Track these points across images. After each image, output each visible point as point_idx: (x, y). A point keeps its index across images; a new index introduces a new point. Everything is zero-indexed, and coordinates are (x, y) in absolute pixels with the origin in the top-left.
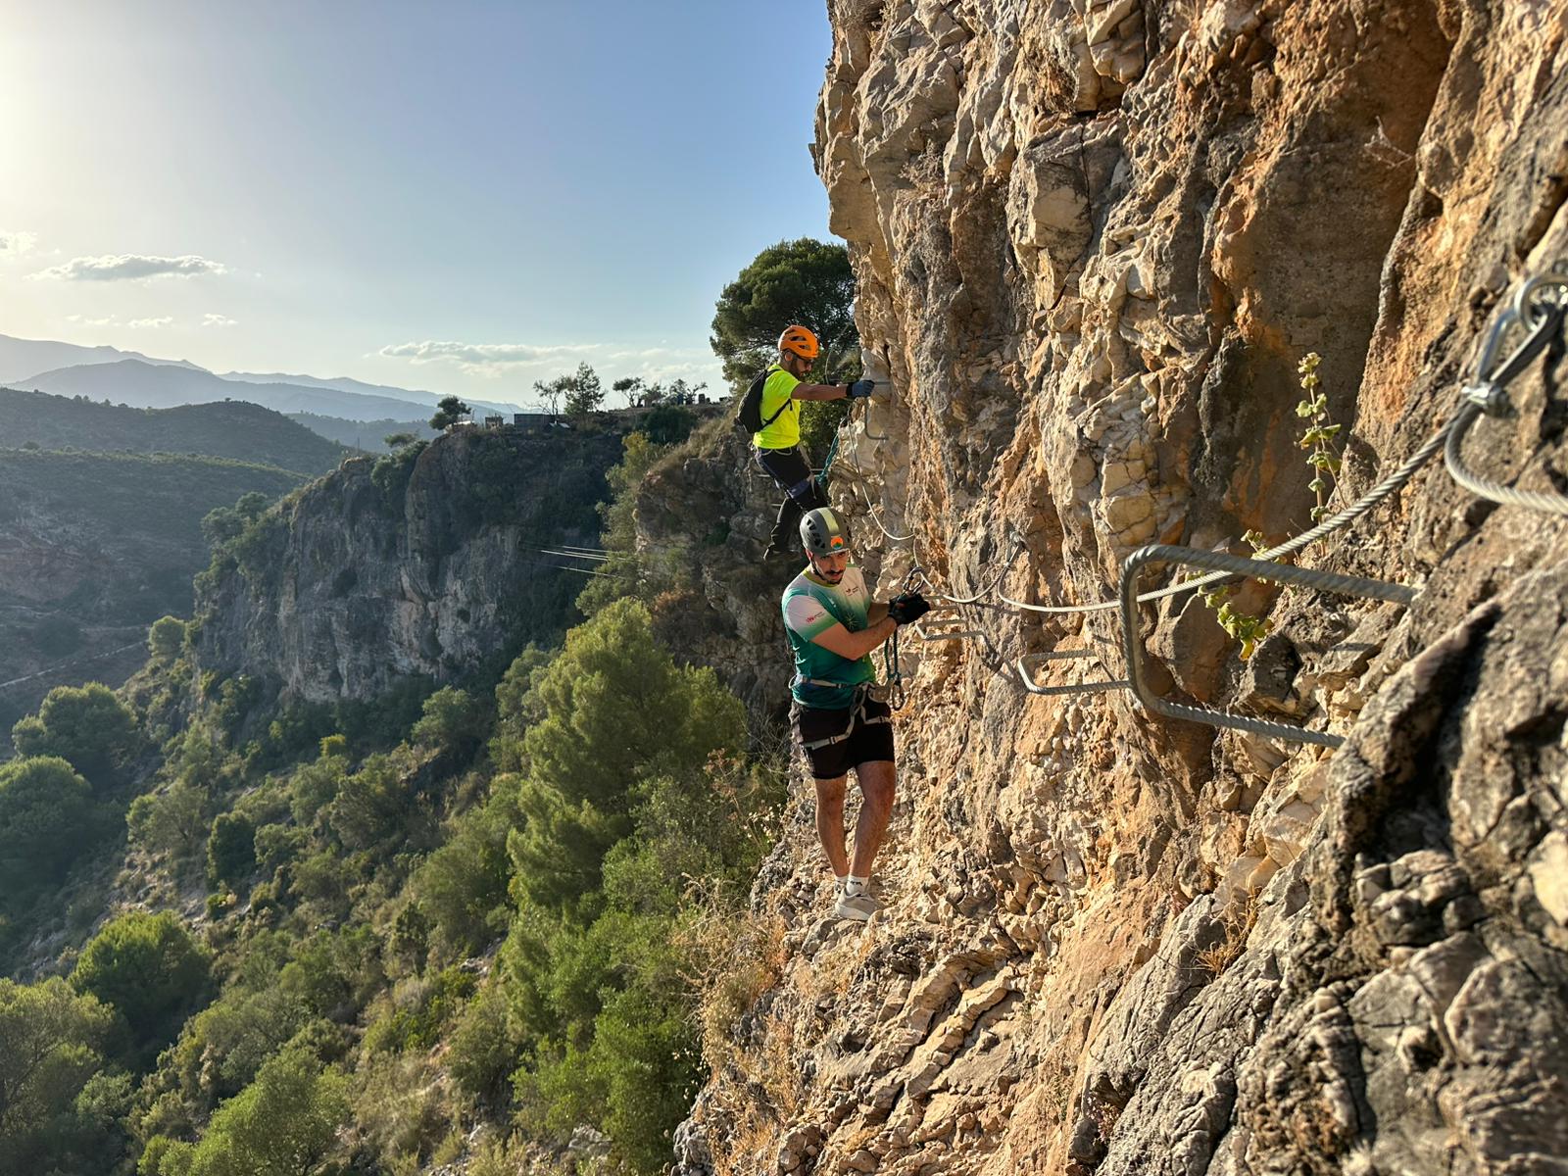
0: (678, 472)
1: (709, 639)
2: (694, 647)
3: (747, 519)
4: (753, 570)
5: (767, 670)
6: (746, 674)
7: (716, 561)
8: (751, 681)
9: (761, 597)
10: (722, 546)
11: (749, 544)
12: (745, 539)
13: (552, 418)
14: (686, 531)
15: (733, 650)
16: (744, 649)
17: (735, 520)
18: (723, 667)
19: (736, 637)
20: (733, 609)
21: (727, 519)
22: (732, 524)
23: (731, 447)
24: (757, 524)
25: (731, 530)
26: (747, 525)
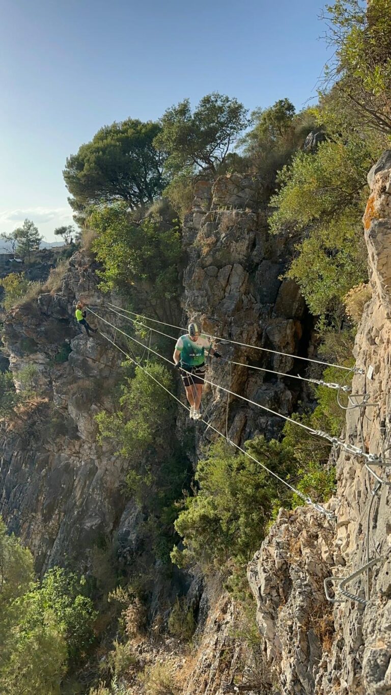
0: (34, 305)
1: (58, 440)
2: (47, 447)
3: (82, 342)
4: (88, 383)
5: (105, 462)
6: (89, 466)
7: (61, 376)
8: (93, 471)
9: (94, 406)
10: (66, 363)
11: (84, 362)
12: (81, 358)
13: (11, 256)
14: (41, 351)
15: (77, 448)
16: (86, 447)
17: (74, 343)
18: (71, 461)
19: (78, 438)
20: (73, 416)
21: (70, 341)
22: (72, 346)
23: (69, 284)
24: (88, 346)
25: (72, 350)
26: (82, 347)
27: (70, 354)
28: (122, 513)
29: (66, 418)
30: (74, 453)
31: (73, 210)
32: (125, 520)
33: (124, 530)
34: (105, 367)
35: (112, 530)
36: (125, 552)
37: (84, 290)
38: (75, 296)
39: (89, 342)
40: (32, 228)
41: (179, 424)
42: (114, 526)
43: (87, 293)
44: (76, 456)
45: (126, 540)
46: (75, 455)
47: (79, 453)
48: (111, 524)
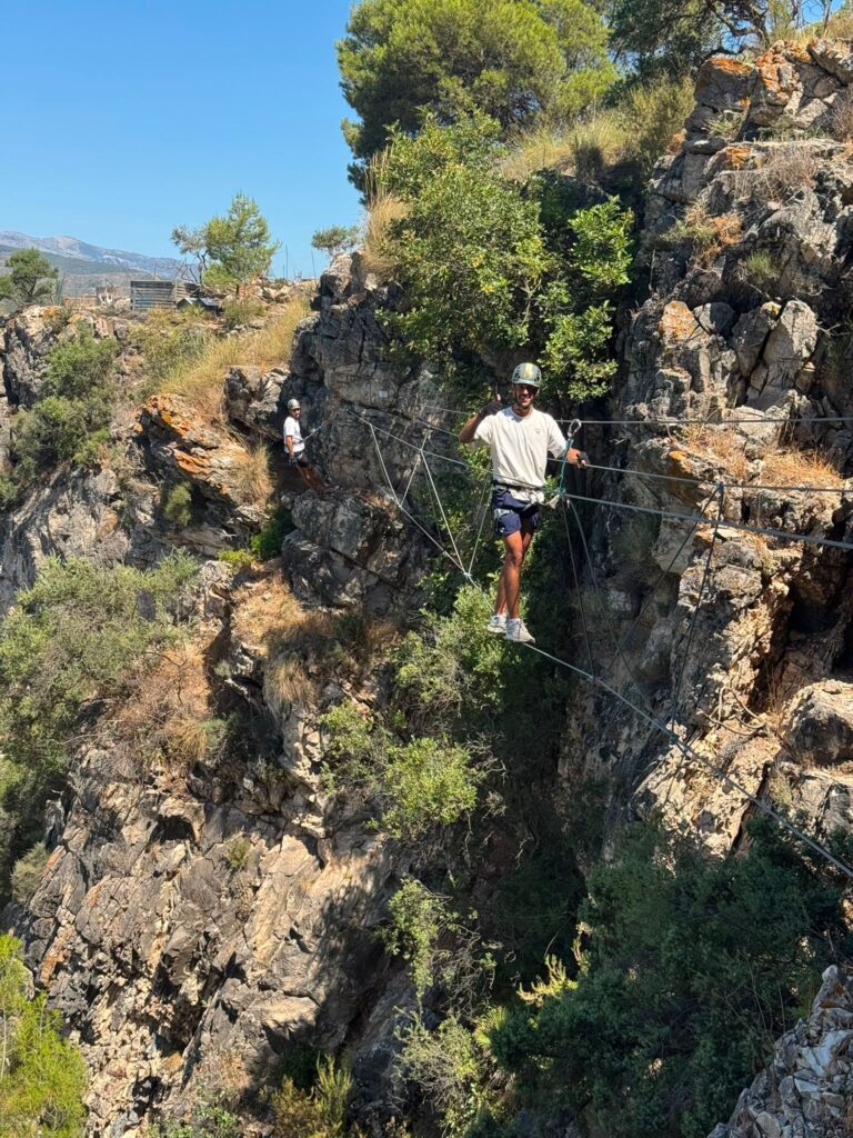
0: (213, 395)
3: (323, 507)
9: (332, 689)
10: (275, 562)
12: (316, 550)
14: (213, 521)
17: (302, 506)
20: (274, 707)
21: (293, 502)
22: (295, 515)
23: (310, 344)
24: (340, 518)
25: (294, 528)
26: (322, 520)
27: (287, 538)
28: (375, 1000)
29: (256, 714)
30: (265, 813)
31: (353, 154)
32: (380, 1022)
33: (375, 1048)
34: (377, 584)
35: (343, 1045)
36: (370, 1112)
37: (348, 362)
38: (322, 379)
39: (341, 509)
40: (252, 219)
41: (564, 770)
42: (348, 1037)
43: (353, 368)
44: (270, 823)
45: (377, 1079)
46: (266, 818)
47: (277, 814)
48: (342, 1028)
